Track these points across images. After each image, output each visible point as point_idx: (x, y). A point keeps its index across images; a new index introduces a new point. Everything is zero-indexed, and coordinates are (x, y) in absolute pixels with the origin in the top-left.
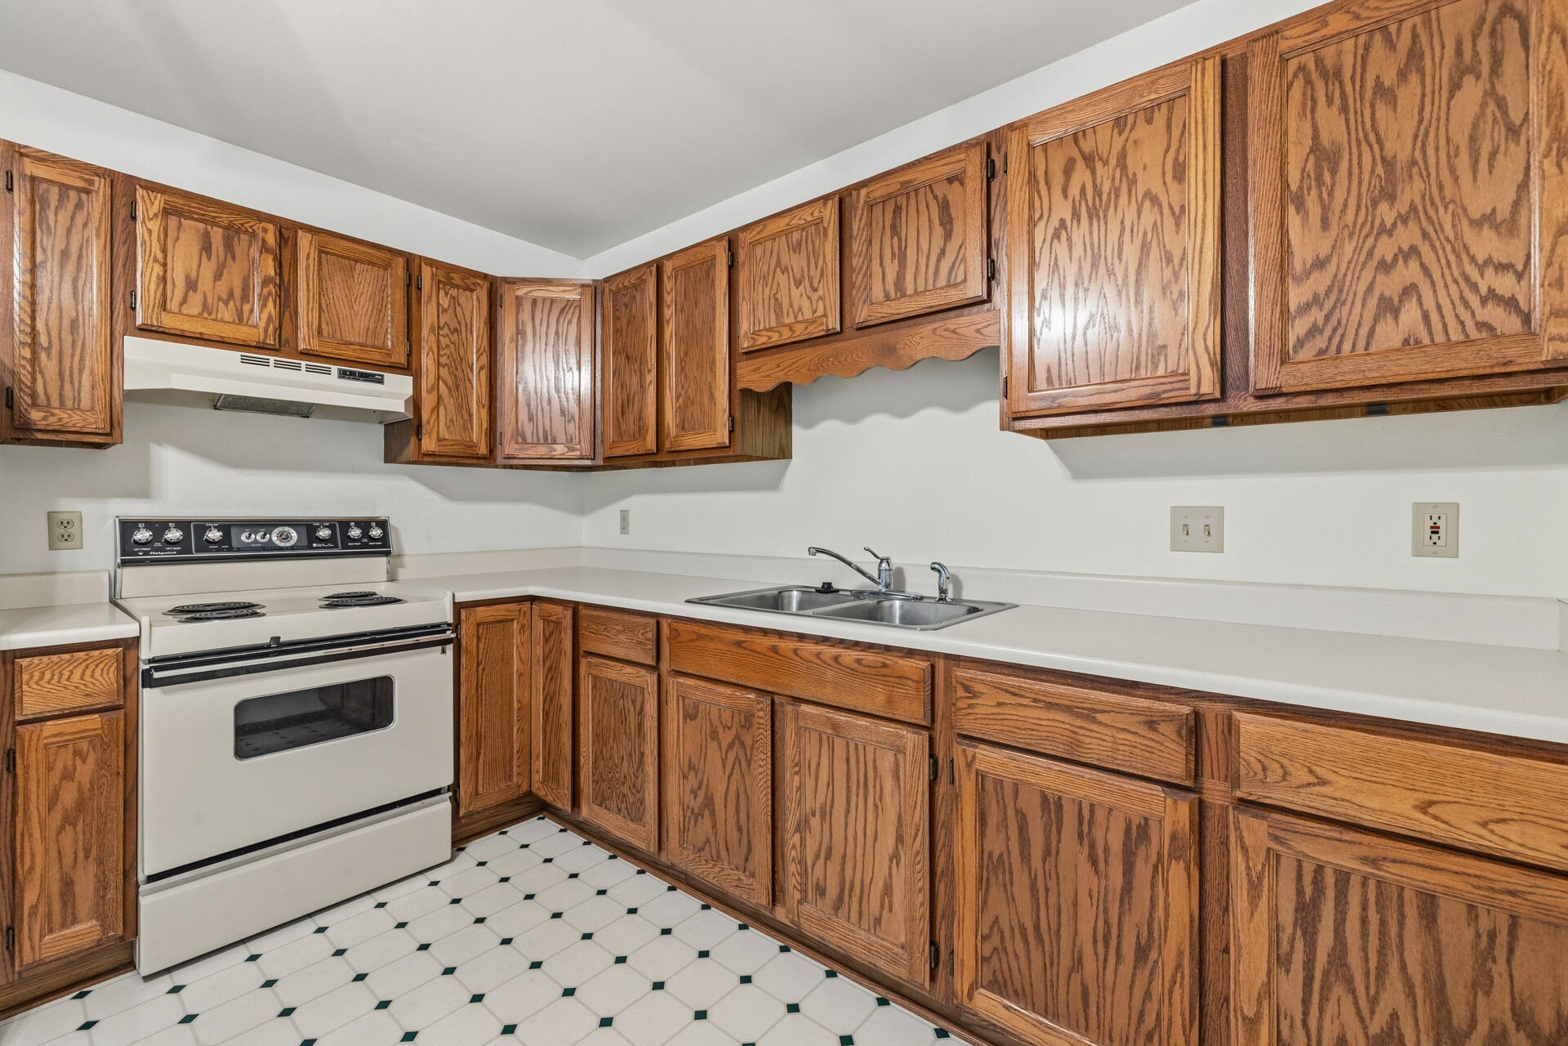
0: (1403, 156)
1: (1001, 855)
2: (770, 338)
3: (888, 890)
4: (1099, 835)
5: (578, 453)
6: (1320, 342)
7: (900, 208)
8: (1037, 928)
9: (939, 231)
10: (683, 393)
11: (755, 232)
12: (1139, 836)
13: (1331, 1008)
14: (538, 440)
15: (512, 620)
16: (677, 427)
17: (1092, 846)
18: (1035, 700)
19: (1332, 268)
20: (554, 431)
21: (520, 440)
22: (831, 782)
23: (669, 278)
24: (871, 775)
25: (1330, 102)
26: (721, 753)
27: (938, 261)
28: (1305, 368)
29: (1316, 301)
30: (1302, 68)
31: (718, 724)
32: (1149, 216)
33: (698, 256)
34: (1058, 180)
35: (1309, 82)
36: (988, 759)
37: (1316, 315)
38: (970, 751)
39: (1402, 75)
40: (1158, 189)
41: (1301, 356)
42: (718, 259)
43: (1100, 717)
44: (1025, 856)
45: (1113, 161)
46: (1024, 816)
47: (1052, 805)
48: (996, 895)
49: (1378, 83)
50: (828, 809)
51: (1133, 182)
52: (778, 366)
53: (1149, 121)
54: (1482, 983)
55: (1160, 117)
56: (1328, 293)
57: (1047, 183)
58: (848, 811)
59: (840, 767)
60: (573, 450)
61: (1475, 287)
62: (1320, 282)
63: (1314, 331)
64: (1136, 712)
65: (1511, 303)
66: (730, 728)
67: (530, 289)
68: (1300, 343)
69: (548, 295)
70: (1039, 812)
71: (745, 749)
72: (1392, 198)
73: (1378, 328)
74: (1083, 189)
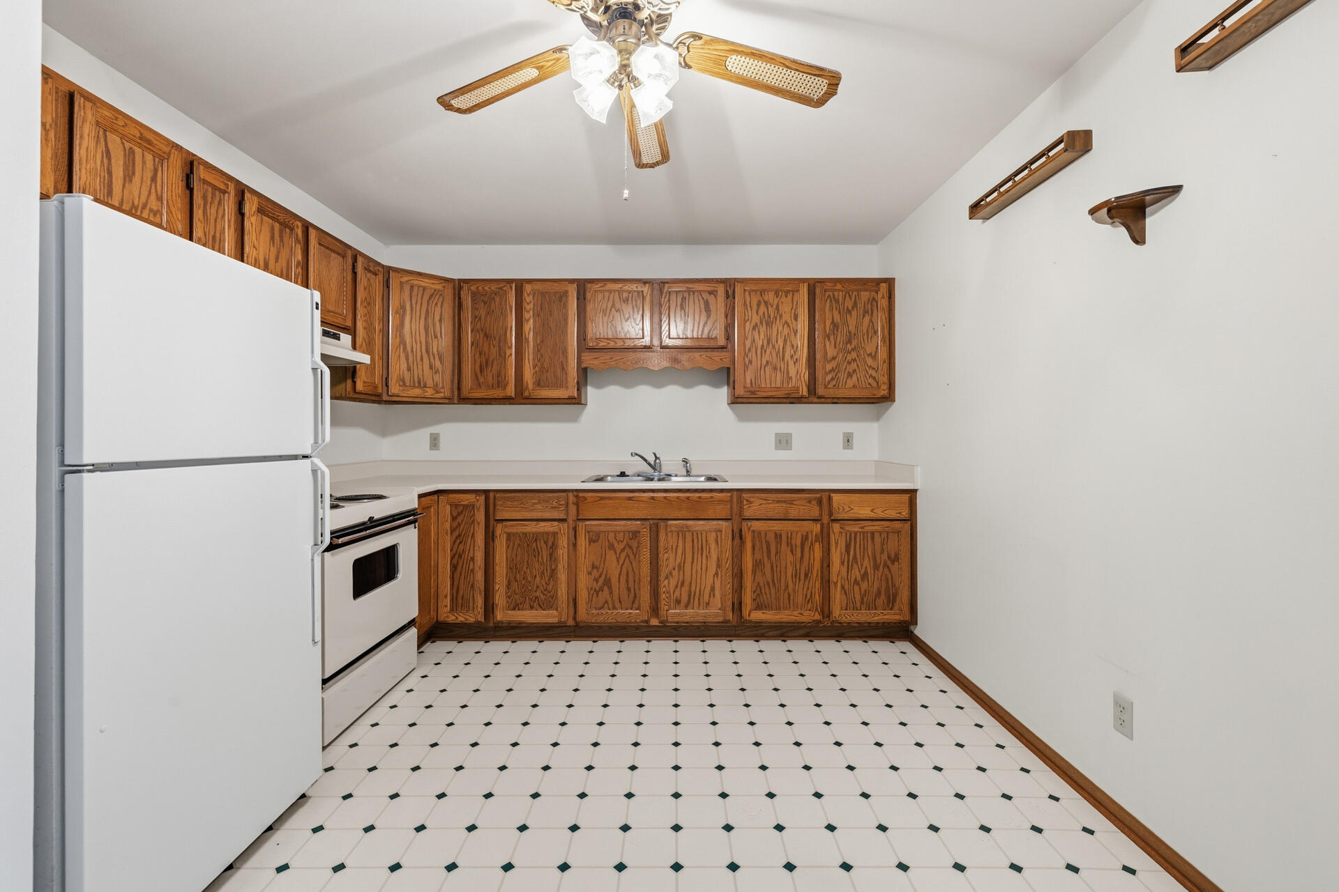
0: (853, 332)
1: (760, 560)
2: (609, 344)
3: (713, 589)
4: (793, 542)
5: (442, 395)
6: (834, 383)
7: (685, 298)
8: (773, 581)
9: (704, 313)
10: (539, 364)
11: (599, 286)
12: (806, 539)
13: (853, 571)
14: (414, 384)
15: (431, 507)
16: (534, 384)
17: (792, 545)
18: (773, 501)
19: (837, 360)
20: (425, 379)
21: (401, 383)
22: (684, 553)
23: (528, 295)
24: (704, 544)
25: (836, 309)
26: (616, 554)
27: (704, 326)
28: (831, 390)
29: (833, 370)
30: (829, 296)
31: (614, 540)
32: (786, 331)
33: (553, 288)
34: (755, 307)
35: (831, 301)
36: (756, 525)
37: (833, 374)
38: (749, 524)
39: (853, 308)
40: (789, 321)
41: (829, 386)
42: (570, 293)
43: (795, 502)
44: (769, 557)
45: (774, 307)
46: (768, 542)
47: (778, 536)
48: (759, 574)
49: (848, 309)
50: (682, 565)
51: (781, 316)
52: (611, 359)
53: (786, 297)
54: (882, 552)
55: (790, 296)
56: (836, 367)
57: (750, 307)
58: (693, 562)
59: (689, 545)
60: (437, 392)
61: (867, 372)
62: (833, 364)
63: (833, 379)
64: (806, 499)
65: (874, 378)
66: (622, 541)
67: (411, 278)
68: (829, 382)
69: (423, 284)
70: (774, 539)
71: (632, 550)
72: (851, 343)
73: (848, 381)
74: (764, 313)
